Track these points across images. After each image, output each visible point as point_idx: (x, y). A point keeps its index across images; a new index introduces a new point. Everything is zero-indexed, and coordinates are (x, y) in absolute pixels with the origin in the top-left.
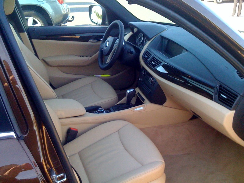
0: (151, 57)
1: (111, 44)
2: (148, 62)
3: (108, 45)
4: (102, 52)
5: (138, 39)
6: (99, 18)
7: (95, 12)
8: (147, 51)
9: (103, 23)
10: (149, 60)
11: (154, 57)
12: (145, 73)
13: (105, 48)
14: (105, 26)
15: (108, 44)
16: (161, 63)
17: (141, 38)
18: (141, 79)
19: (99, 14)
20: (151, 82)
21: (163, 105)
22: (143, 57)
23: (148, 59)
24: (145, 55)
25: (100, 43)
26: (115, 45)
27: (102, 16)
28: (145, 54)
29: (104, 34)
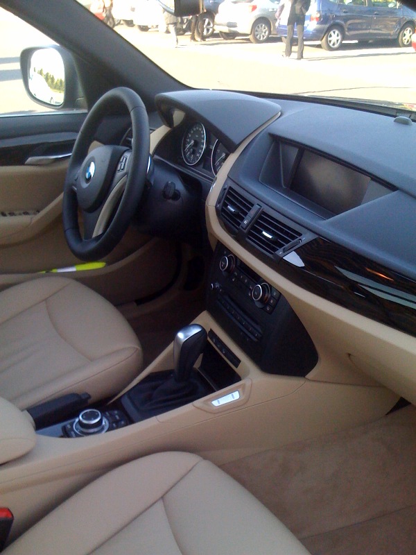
0: (252, 213)
1: (104, 173)
2: (245, 231)
3: (92, 174)
4: (73, 196)
5: (188, 146)
6: (55, 88)
7: (41, 73)
8: (230, 188)
9: (70, 101)
10: (245, 222)
11: (264, 213)
12: (233, 266)
13: (85, 185)
14: (75, 111)
15: (92, 169)
16: (300, 235)
17: (197, 144)
18: (217, 286)
19: (53, 79)
20: (262, 300)
21: (308, 376)
22: (221, 212)
23: (243, 219)
24: (226, 205)
25: (66, 165)
26: (118, 174)
27: (64, 84)
28: (227, 198)
29: (78, 137)
